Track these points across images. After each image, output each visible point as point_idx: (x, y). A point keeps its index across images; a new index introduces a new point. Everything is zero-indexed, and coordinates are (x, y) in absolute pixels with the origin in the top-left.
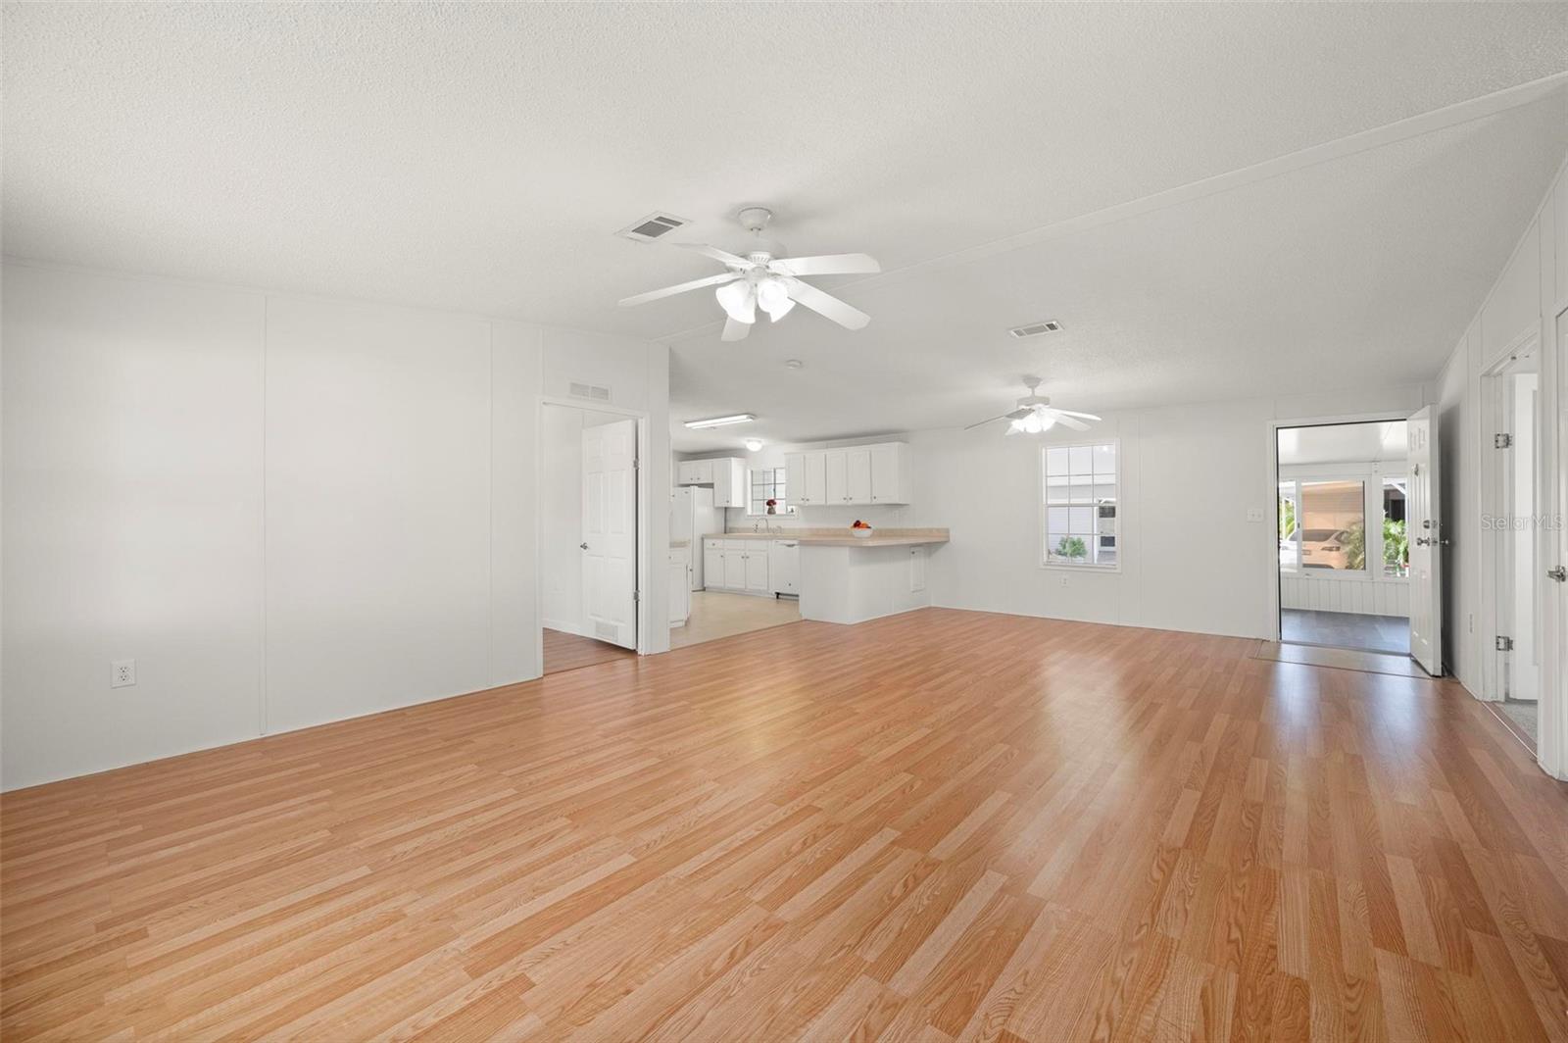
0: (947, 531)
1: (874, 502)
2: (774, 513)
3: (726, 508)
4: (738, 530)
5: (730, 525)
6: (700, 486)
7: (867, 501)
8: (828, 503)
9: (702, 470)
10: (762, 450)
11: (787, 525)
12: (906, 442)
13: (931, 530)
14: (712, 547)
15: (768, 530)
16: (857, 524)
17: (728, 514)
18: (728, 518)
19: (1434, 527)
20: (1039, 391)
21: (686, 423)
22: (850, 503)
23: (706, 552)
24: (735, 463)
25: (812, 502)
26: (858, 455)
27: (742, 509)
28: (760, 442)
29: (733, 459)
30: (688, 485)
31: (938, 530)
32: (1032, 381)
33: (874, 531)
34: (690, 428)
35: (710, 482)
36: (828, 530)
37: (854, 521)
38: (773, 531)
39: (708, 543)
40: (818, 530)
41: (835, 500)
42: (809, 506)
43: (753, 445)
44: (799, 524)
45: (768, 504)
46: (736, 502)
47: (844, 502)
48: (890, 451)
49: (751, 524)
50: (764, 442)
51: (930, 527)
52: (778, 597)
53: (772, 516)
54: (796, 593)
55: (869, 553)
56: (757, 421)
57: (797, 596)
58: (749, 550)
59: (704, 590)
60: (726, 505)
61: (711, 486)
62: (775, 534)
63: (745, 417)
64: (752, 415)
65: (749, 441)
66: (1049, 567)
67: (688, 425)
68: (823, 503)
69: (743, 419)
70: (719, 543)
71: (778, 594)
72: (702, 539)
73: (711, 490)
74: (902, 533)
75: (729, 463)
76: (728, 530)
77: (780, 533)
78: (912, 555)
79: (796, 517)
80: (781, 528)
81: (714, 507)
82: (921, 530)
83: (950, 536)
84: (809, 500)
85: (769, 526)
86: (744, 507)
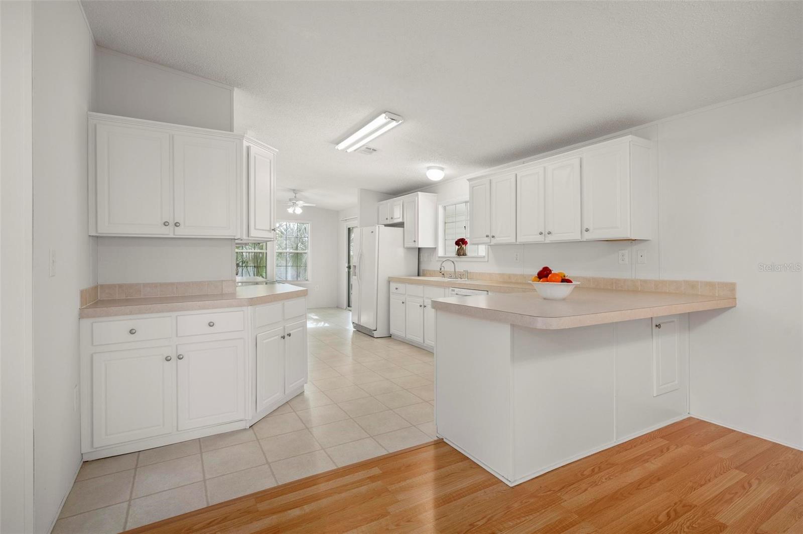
0: (732, 287)
1: (587, 236)
2: (464, 254)
3: (417, 249)
4: (430, 273)
5: (423, 267)
6: (393, 225)
7: (576, 236)
8: (521, 239)
9: (397, 209)
13: (693, 285)
14: (395, 291)
15: (455, 274)
16: (544, 274)
17: (421, 255)
18: (421, 260)
21: (338, 143)
22: (550, 239)
23: (392, 296)
24: (422, 197)
25: (498, 240)
27: (434, 249)
28: (442, 169)
29: (419, 194)
31: (711, 285)
33: (577, 287)
35: (401, 221)
36: (524, 277)
37: (542, 270)
38: (461, 276)
40: (510, 276)
41: (529, 235)
42: (496, 245)
43: (436, 172)
45: (457, 243)
47: (540, 239)
49: (440, 267)
50: (447, 169)
53: (463, 258)
58: (426, 298)
59: (390, 336)
60: (414, 245)
61: (401, 225)
65: (429, 168)
72: (389, 282)
73: (401, 229)
74: (656, 289)
75: (416, 198)
76: (421, 273)
77: (468, 279)
78: (655, 330)
79: (486, 259)
80: (468, 272)
81: (404, 246)
82: (672, 282)
83: (738, 296)
84: (493, 237)
85: (457, 270)
86: (436, 248)
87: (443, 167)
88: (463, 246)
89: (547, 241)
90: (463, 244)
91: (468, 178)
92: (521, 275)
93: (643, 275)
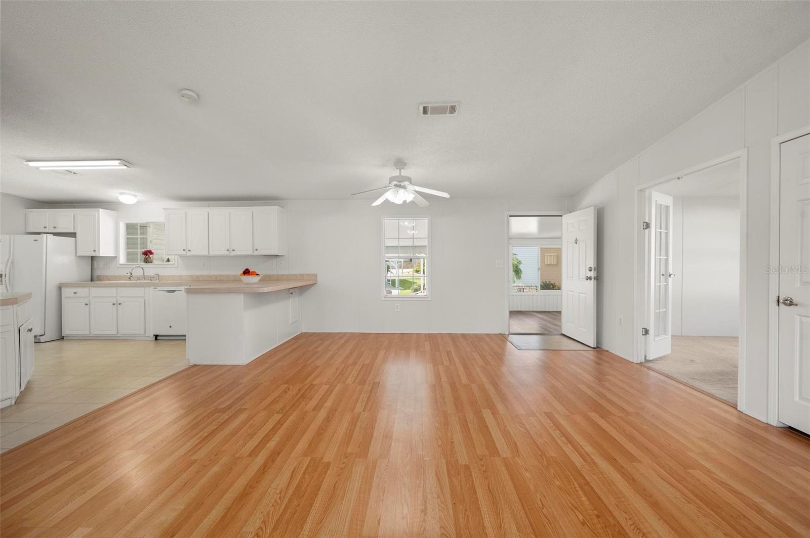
0: (316, 276)
1: (256, 253)
2: (152, 262)
3: (92, 258)
4: (108, 278)
5: (98, 273)
6: (55, 234)
7: (250, 253)
8: (212, 253)
9: (59, 218)
10: (135, 204)
11: (167, 271)
12: (283, 207)
13: (302, 275)
14: (73, 295)
15: (144, 277)
16: (247, 272)
17: (95, 263)
18: (95, 266)
19: (595, 270)
20: (404, 173)
21: (30, 161)
23: (64, 301)
24: (103, 215)
25: (194, 253)
26: (240, 214)
27: (115, 258)
28: (135, 196)
29: (100, 209)
30: (39, 233)
31: (307, 275)
32: (400, 163)
33: (263, 277)
34: (37, 168)
35: (72, 231)
36: (210, 276)
37: (244, 270)
38: (151, 278)
39: (67, 292)
40: (198, 277)
41: (218, 249)
42: (190, 256)
43: (127, 198)
44: (177, 270)
45: (143, 254)
46: (105, 250)
47: (227, 253)
48: (271, 213)
49: (125, 272)
50: (141, 197)
51: (301, 272)
52: (156, 339)
53: (149, 265)
54: (184, 334)
55: (259, 298)
56: (132, 170)
57: (185, 336)
58: (121, 297)
59: (62, 338)
60: (93, 254)
61: (73, 235)
62: (154, 281)
63: (117, 162)
64: (126, 162)
65: (121, 194)
66: (387, 299)
67: (31, 164)
68: (207, 254)
69: (114, 165)
70: (82, 292)
71: (156, 337)
72: (60, 288)
73: (72, 239)
74: (288, 278)
75: (96, 214)
76: (95, 278)
77: (159, 280)
78: (291, 295)
79: (176, 266)
80: (159, 276)
81: (76, 256)
82: (294, 275)
83: (318, 279)
84: (189, 251)
85: (145, 274)
86: (116, 257)
87: (136, 194)
88: (151, 256)
89: (232, 255)
90: (151, 254)
91: (164, 207)
92: (207, 275)
93: (281, 272)
